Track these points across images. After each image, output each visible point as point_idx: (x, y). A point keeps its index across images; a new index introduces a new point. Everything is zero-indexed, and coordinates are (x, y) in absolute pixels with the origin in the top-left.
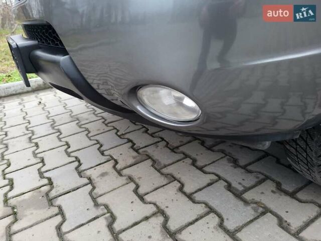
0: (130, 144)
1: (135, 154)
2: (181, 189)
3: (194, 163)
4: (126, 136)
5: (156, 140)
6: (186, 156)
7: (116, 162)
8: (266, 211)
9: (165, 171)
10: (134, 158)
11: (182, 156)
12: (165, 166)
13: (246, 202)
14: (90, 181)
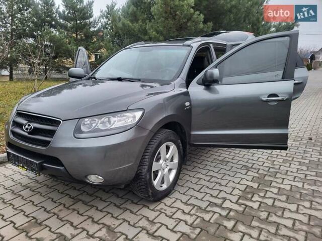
0: (68, 196)
1: (73, 200)
2: (97, 209)
3: (101, 199)
4: (64, 193)
5: (81, 192)
6: (97, 197)
7: (64, 205)
8: (127, 209)
9: (89, 204)
11: (95, 197)
12: (88, 203)
13: (121, 209)
14: (55, 214)
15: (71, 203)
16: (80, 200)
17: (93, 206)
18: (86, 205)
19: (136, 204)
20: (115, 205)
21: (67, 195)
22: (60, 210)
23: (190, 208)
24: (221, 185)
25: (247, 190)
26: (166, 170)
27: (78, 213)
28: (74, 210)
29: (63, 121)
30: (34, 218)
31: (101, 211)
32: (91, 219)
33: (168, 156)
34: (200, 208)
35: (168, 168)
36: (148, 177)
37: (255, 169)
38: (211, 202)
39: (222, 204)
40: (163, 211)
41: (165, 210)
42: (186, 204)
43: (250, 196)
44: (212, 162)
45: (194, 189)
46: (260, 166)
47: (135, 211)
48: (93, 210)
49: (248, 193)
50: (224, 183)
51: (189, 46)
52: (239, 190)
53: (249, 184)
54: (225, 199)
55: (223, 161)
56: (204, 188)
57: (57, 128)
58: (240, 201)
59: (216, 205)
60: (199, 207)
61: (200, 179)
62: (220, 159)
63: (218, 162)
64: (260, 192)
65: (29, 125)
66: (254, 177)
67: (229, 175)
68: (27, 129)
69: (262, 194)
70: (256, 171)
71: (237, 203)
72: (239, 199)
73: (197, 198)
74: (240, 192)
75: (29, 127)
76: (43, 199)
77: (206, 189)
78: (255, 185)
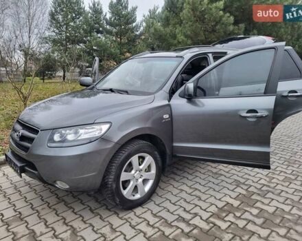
0: (56, 196)
1: (58, 200)
2: (73, 211)
3: (81, 202)
6: (79, 200)
7: (49, 204)
9: (69, 206)
11: (77, 200)
12: (69, 204)
13: (93, 213)
14: (37, 211)
15: (55, 203)
16: (63, 201)
17: (71, 208)
18: (66, 206)
19: (109, 210)
20: (90, 209)
21: (56, 194)
22: (43, 209)
23: (157, 220)
24: (200, 199)
25: (225, 207)
26: (140, 180)
27: (56, 213)
28: (54, 209)
29: (41, 131)
30: (20, 213)
31: (76, 213)
32: (63, 220)
33: (141, 167)
34: (166, 221)
35: (143, 178)
36: (114, 186)
37: (246, 185)
38: (180, 217)
39: (191, 220)
40: (129, 220)
41: (132, 220)
42: (155, 215)
43: (224, 215)
44: (204, 174)
45: (170, 201)
46: (253, 182)
48: (70, 212)
49: (225, 211)
50: (204, 197)
51: (181, 57)
52: (217, 207)
53: (231, 201)
54: (196, 215)
55: (216, 173)
56: (182, 201)
57: (36, 136)
58: (211, 219)
59: (184, 220)
61: (182, 190)
62: (215, 171)
63: (211, 174)
64: (237, 212)
65: (19, 133)
66: (240, 194)
67: (214, 190)
68: (17, 136)
69: (238, 214)
70: (246, 187)
71: (206, 221)
72: (211, 216)
73: (168, 211)
74: (216, 209)
75: (19, 135)
76: (35, 196)
78: (236, 203)
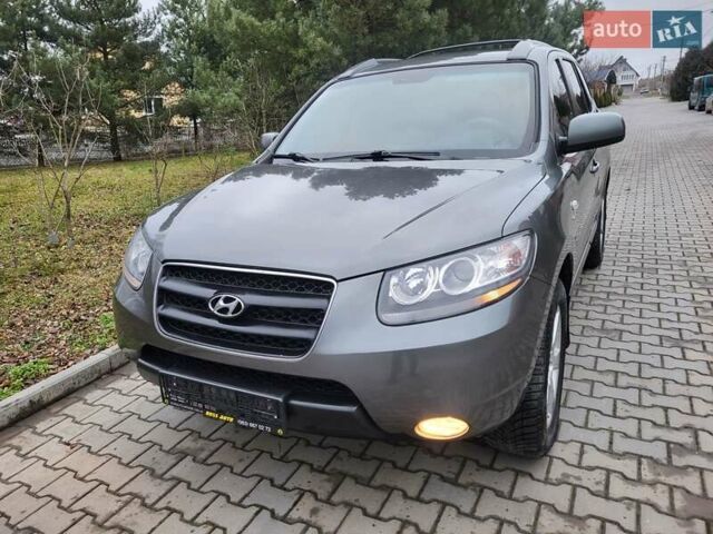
1: (325, 477)
3: (395, 466)
4: (290, 458)
5: (332, 451)
8: (482, 488)
9: (373, 483)
10: (329, 481)
16: (345, 475)
18: (368, 485)
19: (491, 467)
20: (443, 479)
21: (301, 463)
22: (314, 511)
23: (632, 463)
24: (652, 393)
27: (366, 514)
28: (349, 505)
29: (337, 281)
31: (419, 500)
34: (654, 461)
38: (668, 443)
39: (697, 443)
40: (573, 481)
41: (578, 479)
42: (610, 452)
44: (583, 335)
45: (600, 412)
47: (506, 489)
51: (523, 60)
57: (324, 301)
59: (684, 448)
60: (651, 458)
61: (590, 382)
62: (595, 325)
65: (227, 300)
66: (708, 363)
67: (652, 365)
68: (225, 310)
70: (699, 347)
73: (626, 435)
75: (232, 306)
76: (245, 483)
77: (627, 407)
